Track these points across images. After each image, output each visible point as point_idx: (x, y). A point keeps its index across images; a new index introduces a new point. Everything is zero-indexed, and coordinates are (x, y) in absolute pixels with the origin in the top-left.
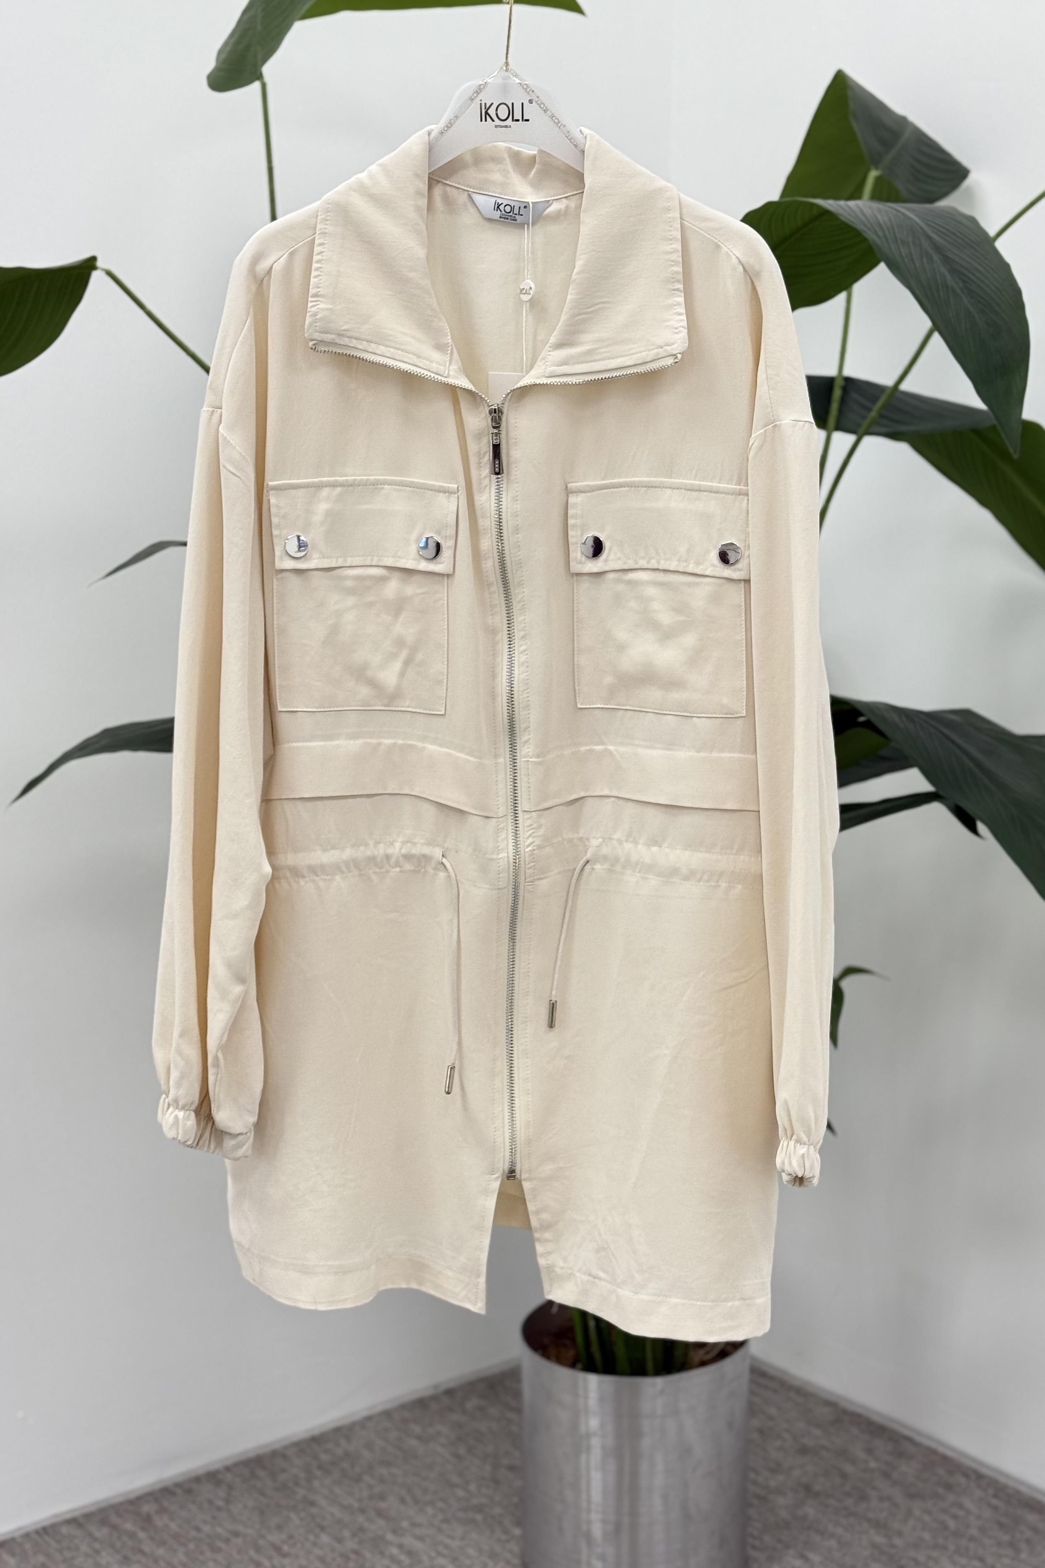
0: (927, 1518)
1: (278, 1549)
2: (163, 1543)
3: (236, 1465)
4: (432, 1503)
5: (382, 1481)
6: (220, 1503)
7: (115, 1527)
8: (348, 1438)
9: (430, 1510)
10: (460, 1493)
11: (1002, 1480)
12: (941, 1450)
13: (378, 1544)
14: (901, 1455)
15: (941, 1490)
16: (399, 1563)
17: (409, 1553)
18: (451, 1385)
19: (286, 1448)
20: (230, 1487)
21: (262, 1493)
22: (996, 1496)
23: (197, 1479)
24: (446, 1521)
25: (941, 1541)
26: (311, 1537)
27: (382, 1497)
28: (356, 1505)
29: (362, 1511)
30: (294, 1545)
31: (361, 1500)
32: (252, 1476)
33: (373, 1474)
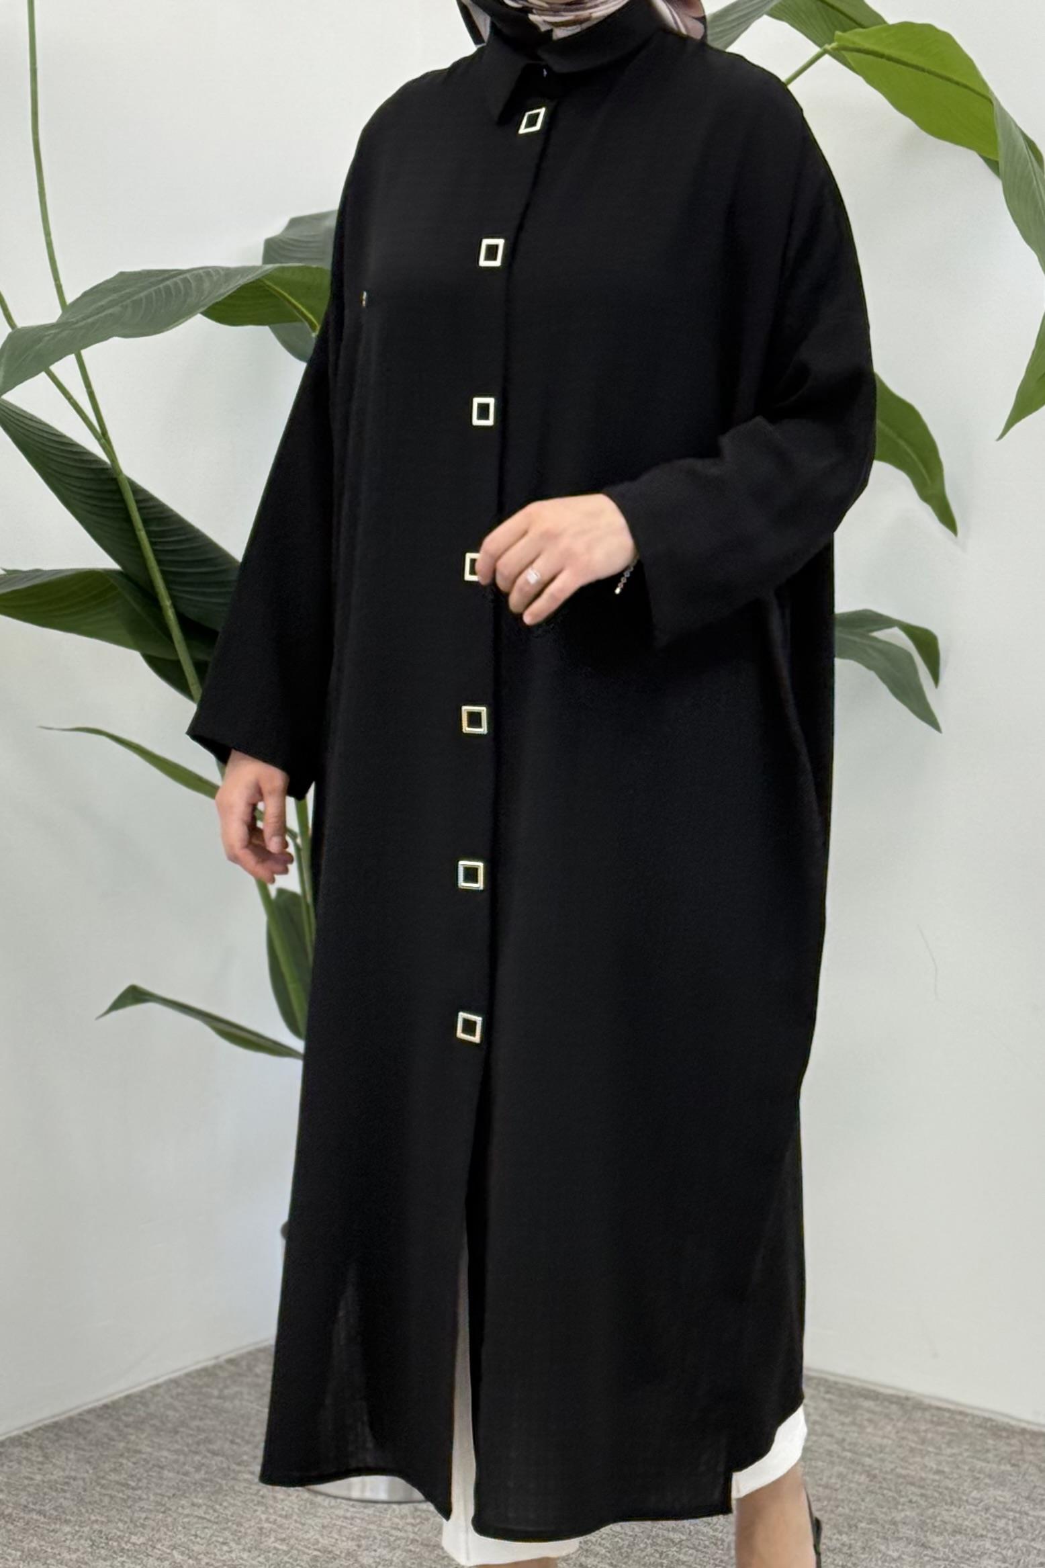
1: (127, 1486)
3: (37, 1430)
5: (199, 1429)
6: (40, 1459)
8: (146, 1405)
13: (225, 1473)
18: (232, 1355)
19: (80, 1414)
21: (77, 1448)
26: (154, 1474)
27: (210, 1442)
28: (185, 1449)
29: (196, 1453)
30: (139, 1480)
31: (188, 1445)
32: (59, 1437)
33: (187, 1426)
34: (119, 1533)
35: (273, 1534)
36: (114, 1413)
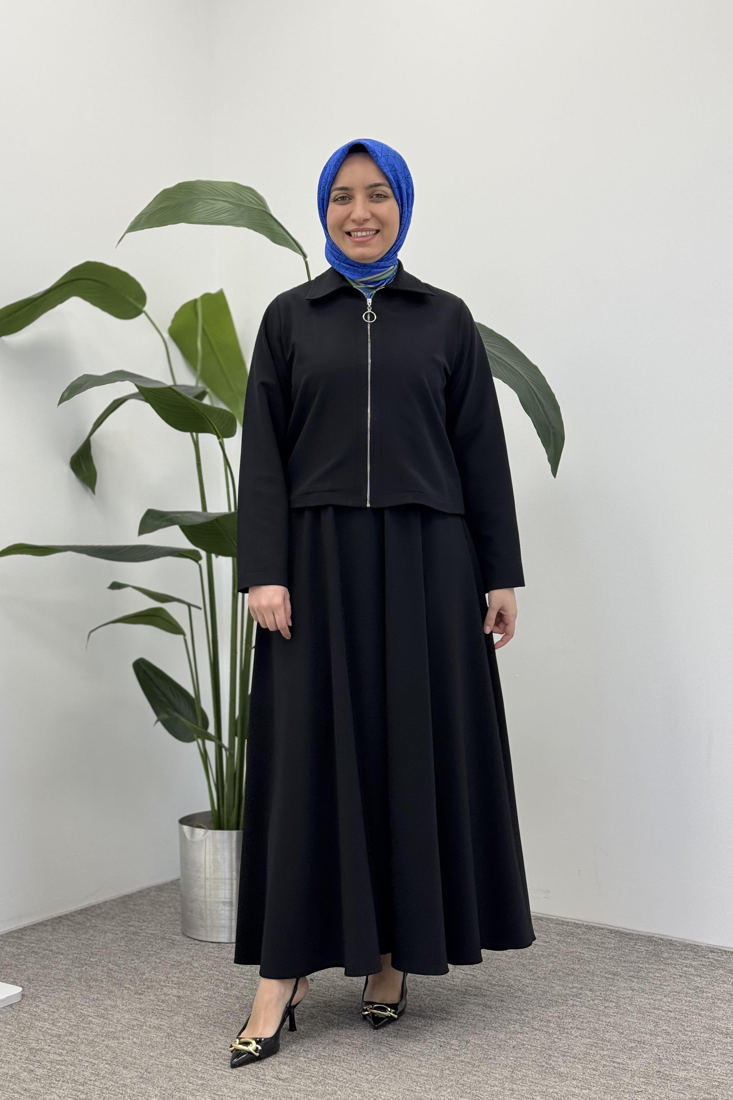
1: (89, 939)
3: (50, 920)
4: (153, 921)
5: (124, 917)
6: (51, 930)
7: (5, 941)
8: (101, 908)
10: (164, 917)
13: (134, 934)
16: (148, 937)
17: (152, 934)
19: (71, 913)
21: (69, 925)
23: (35, 925)
26: (102, 934)
27: (129, 922)
28: (117, 925)
29: (122, 926)
30: (96, 937)
32: (60, 922)
33: (119, 916)
34: (85, 957)
35: (154, 956)
36: (86, 912)
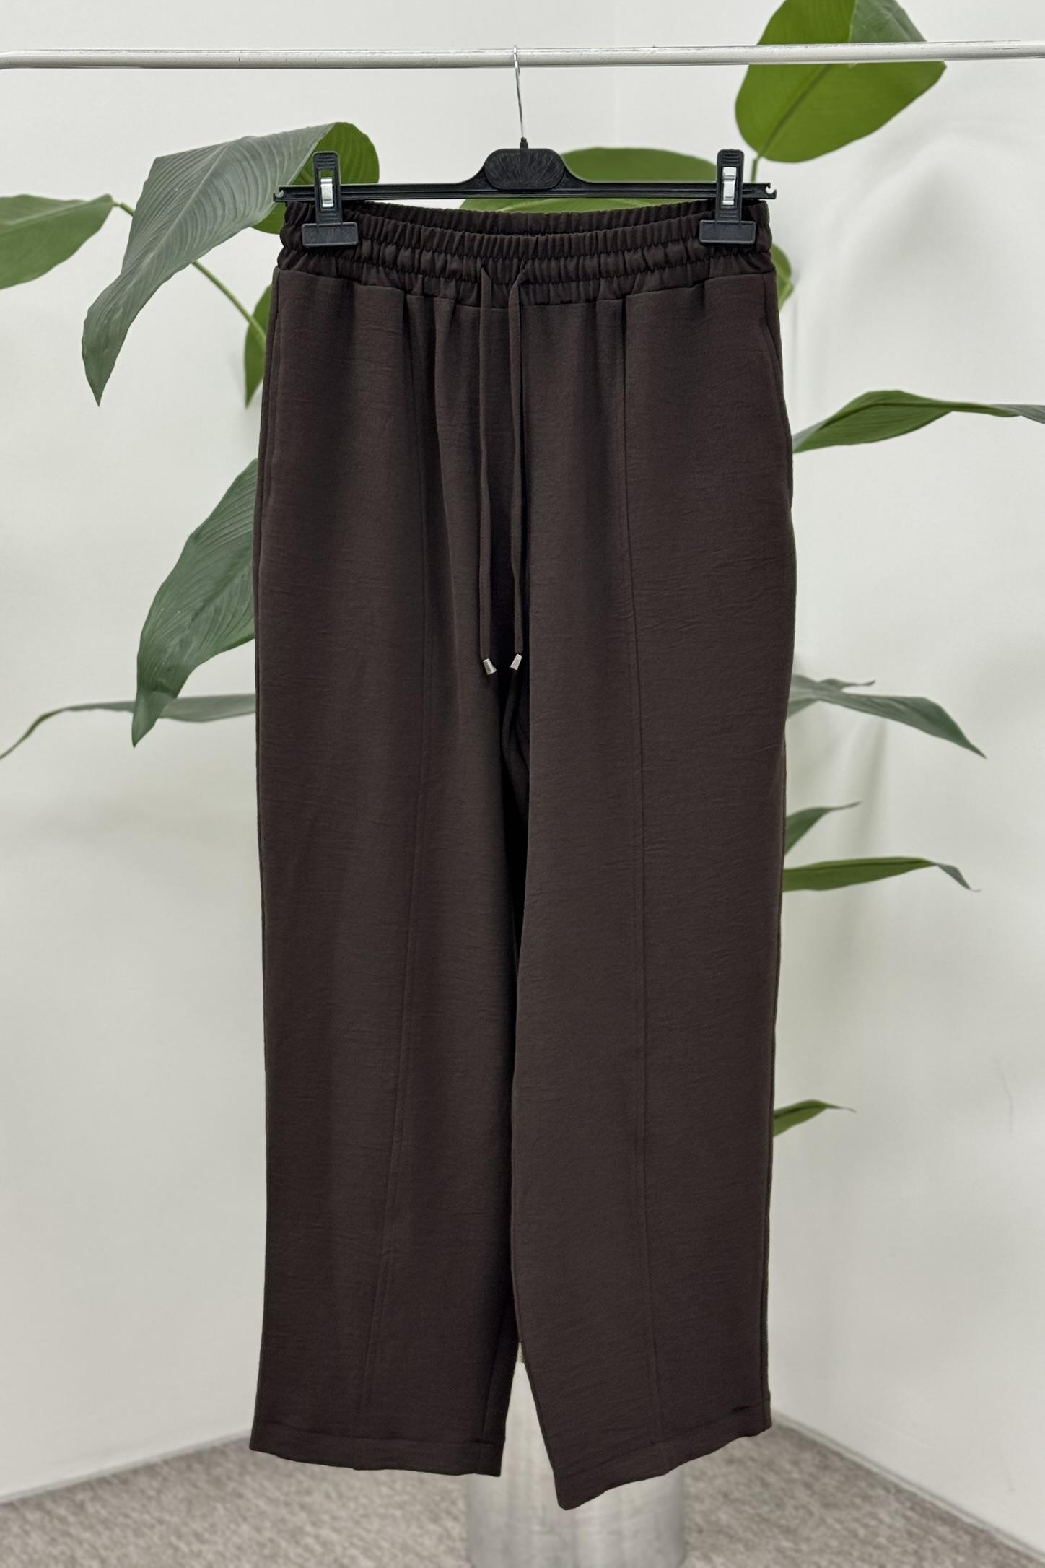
0: (838, 1526)
1: (198, 1536)
2: (91, 1528)
4: (356, 1499)
6: (152, 1493)
7: (49, 1513)
9: (352, 1505)
10: (385, 1490)
11: (921, 1494)
12: (866, 1465)
13: (295, 1535)
14: (825, 1468)
15: (858, 1501)
17: (325, 1544)
19: (225, 1445)
20: (165, 1480)
21: (195, 1486)
22: (912, 1509)
23: (135, 1471)
24: (366, 1516)
25: (846, 1548)
26: (233, 1526)
27: (308, 1492)
28: (282, 1498)
29: (287, 1504)
30: (215, 1533)
31: (287, 1494)
32: (189, 1467)
